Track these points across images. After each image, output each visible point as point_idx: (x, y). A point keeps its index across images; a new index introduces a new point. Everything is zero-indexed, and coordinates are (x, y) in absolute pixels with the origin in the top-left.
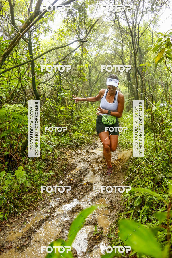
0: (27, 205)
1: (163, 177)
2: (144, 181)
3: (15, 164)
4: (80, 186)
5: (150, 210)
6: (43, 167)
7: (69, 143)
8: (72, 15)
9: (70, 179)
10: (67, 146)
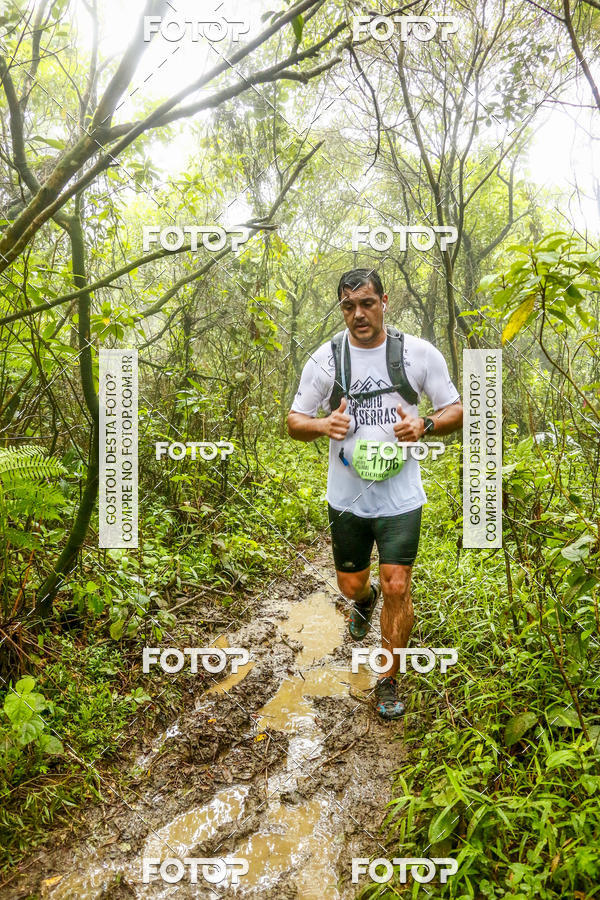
0: (44, 826)
1: (534, 728)
2: (469, 742)
3: (12, 659)
4: (241, 744)
5: (485, 861)
6: (109, 672)
7: (209, 578)
8: (232, 125)
9: (207, 718)
10: (202, 590)
